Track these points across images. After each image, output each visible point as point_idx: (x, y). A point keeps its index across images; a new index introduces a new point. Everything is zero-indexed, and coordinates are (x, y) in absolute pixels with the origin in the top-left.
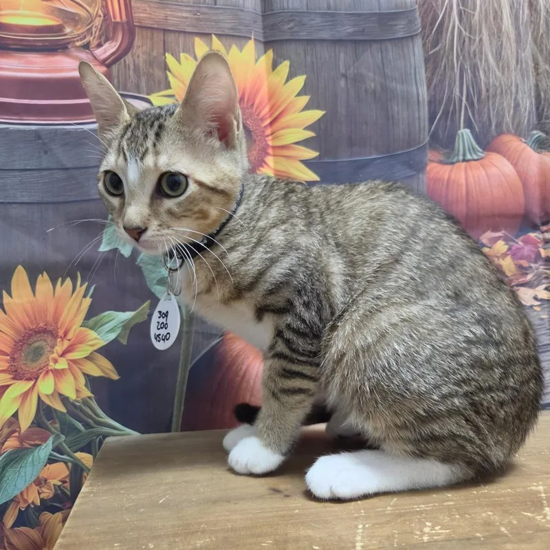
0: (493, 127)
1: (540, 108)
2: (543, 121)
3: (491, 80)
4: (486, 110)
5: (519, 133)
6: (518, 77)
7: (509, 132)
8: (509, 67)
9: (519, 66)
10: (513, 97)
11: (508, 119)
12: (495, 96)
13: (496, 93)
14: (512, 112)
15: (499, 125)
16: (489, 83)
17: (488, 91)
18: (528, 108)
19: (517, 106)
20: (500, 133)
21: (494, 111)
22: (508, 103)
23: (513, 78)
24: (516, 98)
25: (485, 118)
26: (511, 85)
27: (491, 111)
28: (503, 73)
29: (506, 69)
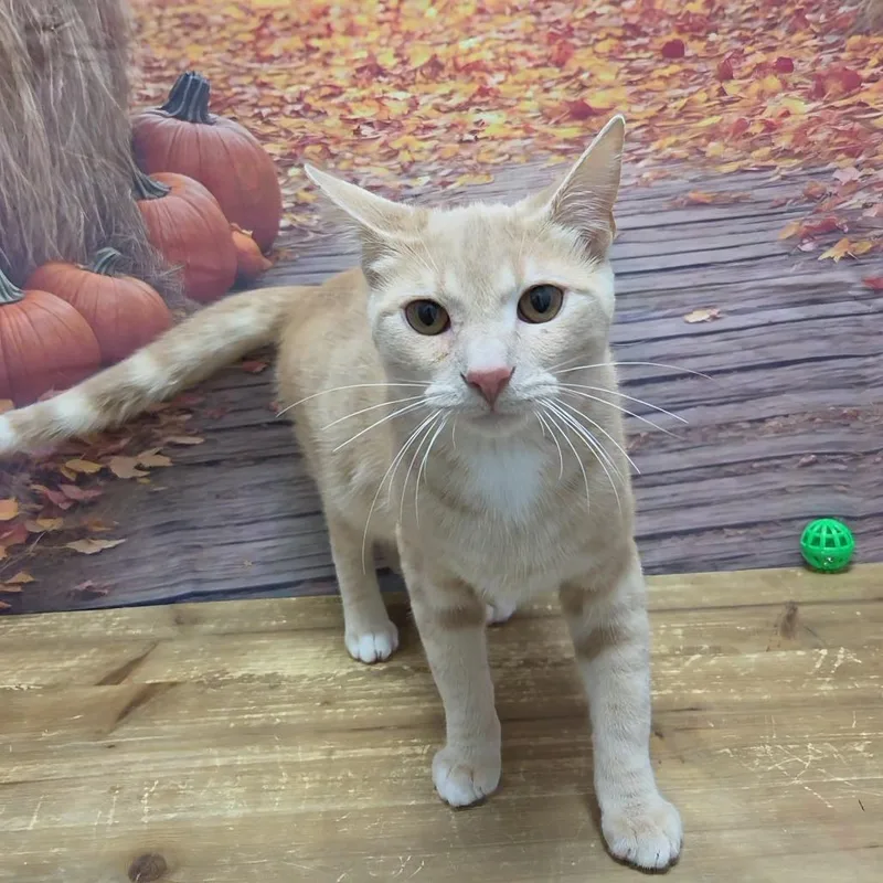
0: (30, 255)
1: (107, 217)
2: (114, 233)
3: (18, 193)
4: (17, 235)
5: (70, 258)
6: (58, 183)
7: (55, 259)
8: (41, 171)
9: (58, 166)
10: (54, 211)
11: (50, 242)
12: (27, 213)
13: (28, 209)
14: (55, 232)
15: (38, 252)
16: (15, 196)
17: (14, 208)
18: (83, 222)
19: (62, 222)
20: (41, 261)
21: (28, 233)
22: (47, 221)
23: (50, 186)
24: (58, 211)
25: (17, 245)
26: (49, 195)
27: (24, 234)
28: (34, 180)
29: (38, 176)
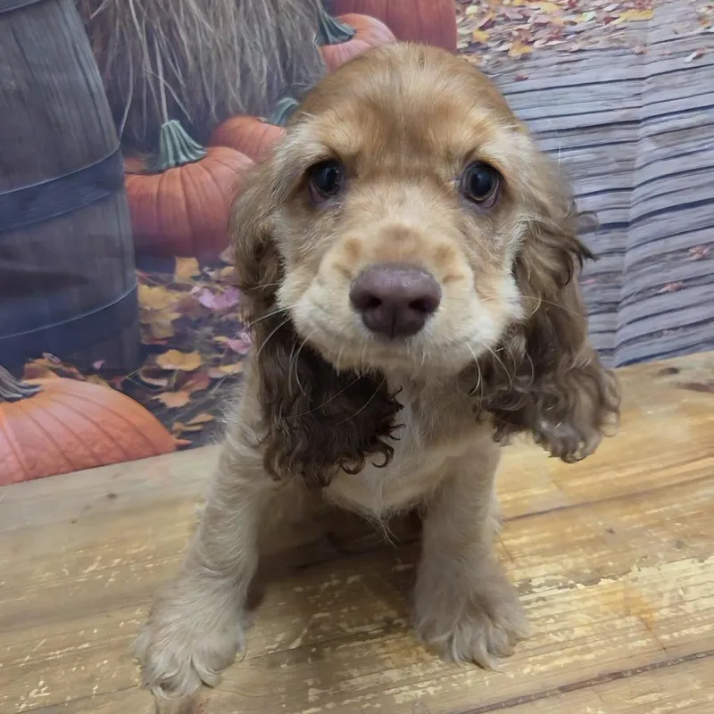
0: (213, 108)
1: (288, 64)
2: (295, 83)
3: (199, 41)
4: (199, 88)
5: (254, 111)
6: (242, 27)
7: (238, 113)
8: (224, 15)
9: (242, 8)
10: (238, 61)
11: (234, 94)
12: (209, 62)
13: (210, 59)
14: (238, 83)
15: (221, 106)
16: (197, 45)
17: (196, 58)
18: (265, 70)
19: (245, 71)
20: (224, 115)
21: (210, 86)
22: (231, 70)
23: (234, 29)
24: (242, 60)
25: (199, 99)
26: (232, 41)
27: (207, 88)
28: (217, 25)
29: (221, 19)
